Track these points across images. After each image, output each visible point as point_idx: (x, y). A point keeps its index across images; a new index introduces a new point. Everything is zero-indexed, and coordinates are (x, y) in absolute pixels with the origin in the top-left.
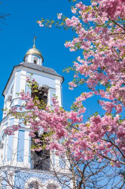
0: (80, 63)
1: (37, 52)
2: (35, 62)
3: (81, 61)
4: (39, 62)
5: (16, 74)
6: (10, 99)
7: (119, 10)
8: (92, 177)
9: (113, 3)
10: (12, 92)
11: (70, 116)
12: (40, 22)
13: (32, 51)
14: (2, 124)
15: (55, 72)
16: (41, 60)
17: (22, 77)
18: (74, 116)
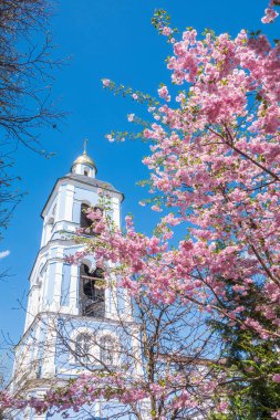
0: (158, 176)
1: (88, 160)
2: (86, 173)
3: (161, 174)
4: (92, 174)
5: (60, 188)
6: (52, 222)
7: (223, 113)
8: (170, 326)
9: (215, 104)
10: (54, 213)
11: (151, 243)
12: (109, 137)
13: (82, 159)
14: (40, 256)
15: (113, 188)
16: (94, 171)
17: (68, 193)
18: (156, 244)
